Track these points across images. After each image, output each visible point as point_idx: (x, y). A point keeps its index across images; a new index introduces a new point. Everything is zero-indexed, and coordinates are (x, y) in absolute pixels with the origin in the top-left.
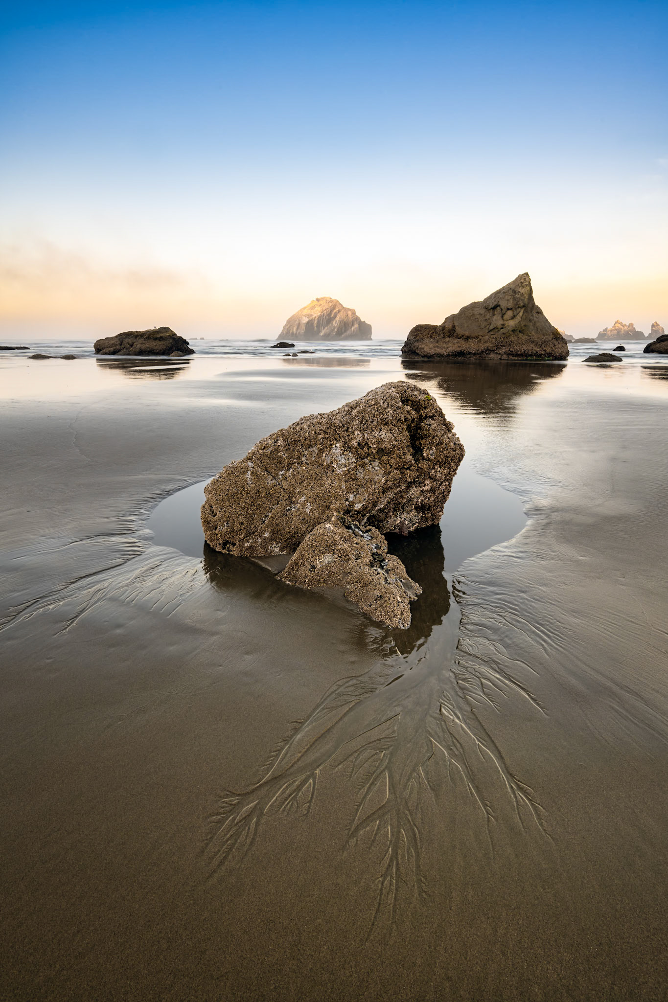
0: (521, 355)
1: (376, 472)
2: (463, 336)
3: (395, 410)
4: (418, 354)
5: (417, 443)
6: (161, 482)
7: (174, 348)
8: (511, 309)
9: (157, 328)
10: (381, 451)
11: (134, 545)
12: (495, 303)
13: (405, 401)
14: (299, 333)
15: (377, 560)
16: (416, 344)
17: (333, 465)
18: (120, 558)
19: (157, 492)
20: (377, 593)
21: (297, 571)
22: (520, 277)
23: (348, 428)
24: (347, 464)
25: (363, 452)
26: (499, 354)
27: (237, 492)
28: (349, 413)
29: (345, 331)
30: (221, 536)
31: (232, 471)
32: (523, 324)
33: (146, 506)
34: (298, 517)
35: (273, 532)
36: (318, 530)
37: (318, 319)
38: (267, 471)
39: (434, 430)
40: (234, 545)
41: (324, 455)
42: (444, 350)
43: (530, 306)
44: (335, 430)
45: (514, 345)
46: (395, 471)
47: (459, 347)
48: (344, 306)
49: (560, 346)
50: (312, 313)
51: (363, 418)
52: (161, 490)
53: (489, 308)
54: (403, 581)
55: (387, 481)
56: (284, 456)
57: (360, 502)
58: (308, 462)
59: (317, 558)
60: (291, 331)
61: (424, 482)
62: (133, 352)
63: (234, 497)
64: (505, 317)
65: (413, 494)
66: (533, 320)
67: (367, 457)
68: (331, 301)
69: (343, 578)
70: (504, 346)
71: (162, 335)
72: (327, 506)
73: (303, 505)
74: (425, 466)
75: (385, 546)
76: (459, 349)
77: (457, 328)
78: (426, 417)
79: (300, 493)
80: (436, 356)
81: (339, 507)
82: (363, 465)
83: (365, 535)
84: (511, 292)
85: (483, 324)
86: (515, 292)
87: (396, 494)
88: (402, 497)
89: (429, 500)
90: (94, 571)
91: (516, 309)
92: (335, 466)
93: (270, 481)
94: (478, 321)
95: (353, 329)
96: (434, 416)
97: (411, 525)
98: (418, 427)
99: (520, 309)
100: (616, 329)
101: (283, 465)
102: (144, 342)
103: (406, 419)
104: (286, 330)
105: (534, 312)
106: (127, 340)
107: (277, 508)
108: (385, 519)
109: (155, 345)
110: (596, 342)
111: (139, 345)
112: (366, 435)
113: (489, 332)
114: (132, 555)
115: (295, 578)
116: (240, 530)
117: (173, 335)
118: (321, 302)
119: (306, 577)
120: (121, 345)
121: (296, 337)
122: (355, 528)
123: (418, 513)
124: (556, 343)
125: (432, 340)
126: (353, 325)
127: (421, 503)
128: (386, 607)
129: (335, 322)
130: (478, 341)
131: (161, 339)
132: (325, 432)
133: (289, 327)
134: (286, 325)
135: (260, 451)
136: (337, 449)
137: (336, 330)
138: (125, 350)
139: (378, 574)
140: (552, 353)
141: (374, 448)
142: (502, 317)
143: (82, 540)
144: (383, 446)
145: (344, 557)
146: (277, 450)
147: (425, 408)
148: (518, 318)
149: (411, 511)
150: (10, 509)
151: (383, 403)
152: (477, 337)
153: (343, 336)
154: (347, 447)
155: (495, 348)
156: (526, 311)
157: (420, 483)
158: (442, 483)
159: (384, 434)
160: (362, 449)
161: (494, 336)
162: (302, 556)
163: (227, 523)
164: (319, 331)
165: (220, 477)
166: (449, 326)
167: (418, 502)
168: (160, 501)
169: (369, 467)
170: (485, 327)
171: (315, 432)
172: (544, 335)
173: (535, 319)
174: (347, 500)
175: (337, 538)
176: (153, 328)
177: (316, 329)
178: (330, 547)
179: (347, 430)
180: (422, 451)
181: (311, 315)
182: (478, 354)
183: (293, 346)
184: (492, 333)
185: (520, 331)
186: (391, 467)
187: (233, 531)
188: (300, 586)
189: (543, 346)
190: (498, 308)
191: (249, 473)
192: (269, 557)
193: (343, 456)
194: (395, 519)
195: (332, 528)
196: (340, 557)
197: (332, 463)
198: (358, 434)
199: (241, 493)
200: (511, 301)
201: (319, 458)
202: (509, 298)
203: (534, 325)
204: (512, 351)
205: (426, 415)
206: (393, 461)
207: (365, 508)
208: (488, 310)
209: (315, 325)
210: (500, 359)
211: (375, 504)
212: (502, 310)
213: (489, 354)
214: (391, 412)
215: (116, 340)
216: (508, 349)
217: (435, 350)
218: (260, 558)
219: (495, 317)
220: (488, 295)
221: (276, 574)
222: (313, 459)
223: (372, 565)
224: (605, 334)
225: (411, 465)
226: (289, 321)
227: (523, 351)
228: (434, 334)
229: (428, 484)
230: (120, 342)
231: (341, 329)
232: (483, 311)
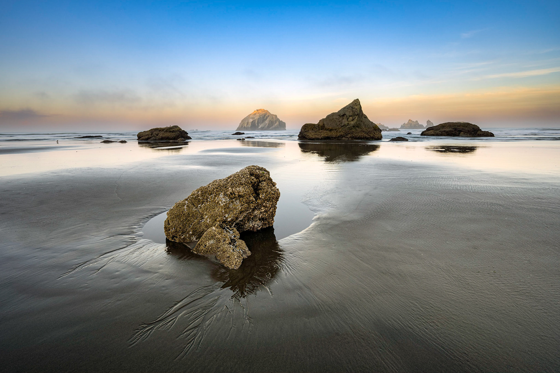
0: (358, 138)
1: (238, 205)
2: (328, 129)
3: (246, 179)
4: (306, 138)
5: (258, 192)
6: (153, 209)
7: (180, 136)
8: (351, 116)
9: (171, 126)
10: (240, 196)
11: (133, 239)
12: (344, 113)
13: (252, 174)
14: (248, 127)
15: (233, 242)
16: (305, 133)
17: (219, 202)
18: (125, 244)
19: (150, 214)
20: (228, 255)
21: (199, 247)
22: (355, 101)
23: (226, 187)
24: (225, 202)
25: (232, 197)
26: (347, 138)
27: (180, 214)
28: (227, 180)
29: (272, 125)
30: (171, 234)
31: (178, 205)
32: (358, 123)
33: (143, 221)
34: (204, 225)
35: (193, 231)
36: (209, 230)
37: (258, 120)
38: (194, 205)
39: (264, 186)
40: (177, 237)
41: (216, 198)
42: (319, 136)
43: (361, 114)
44: (221, 188)
45: (354, 133)
46: (245, 204)
47: (327, 134)
48: (271, 113)
49: (377, 133)
50: (255, 117)
51: (233, 182)
52: (152, 213)
53: (341, 115)
54: (243, 250)
55: (242, 208)
56: (201, 199)
57: (230, 217)
58: (210, 201)
59: (207, 242)
60: (244, 126)
61: (261, 208)
62: (158, 138)
63: (178, 216)
64: (349, 120)
65: (256, 213)
66: (363, 121)
67: (234, 199)
68: (264, 111)
69: (217, 250)
70: (349, 134)
71: (174, 130)
72: (215, 220)
73: (206, 219)
74: (260, 202)
75: (238, 236)
76: (327, 136)
77: (325, 125)
78: (262, 181)
79: (205, 214)
80: (316, 139)
81: (220, 220)
82: (232, 202)
83: (231, 232)
84: (351, 108)
85: (338, 124)
86: (352, 108)
87: (248, 214)
88: (251, 215)
89: (265, 215)
90: (112, 250)
91: (354, 116)
92: (220, 203)
93: (194, 209)
94: (336, 122)
95: (276, 124)
96: (265, 180)
97: (258, 227)
98: (258, 185)
99: (356, 116)
100: (409, 124)
101: (200, 202)
102: (164, 133)
103: (251, 182)
104: (241, 125)
105: (363, 117)
106: (155, 133)
107: (196, 221)
108: (244, 224)
109: (170, 134)
110: (399, 131)
111: (161, 135)
112: (233, 189)
113: (341, 127)
114: (131, 243)
115: (197, 250)
116: (180, 231)
117: (180, 130)
118: (259, 112)
119: (202, 250)
120: (152, 135)
121: (247, 129)
122: (227, 229)
123: (261, 222)
124: (375, 132)
125: (313, 131)
126: (276, 123)
127: (261, 217)
128: (230, 260)
129: (266, 121)
130: (336, 132)
131: (173, 132)
132: (217, 188)
133: (243, 124)
134: (241, 123)
135: (191, 196)
136: (221, 196)
137: (267, 125)
138: (154, 137)
139: (230, 247)
140: (373, 137)
141: (237, 195)
142: (347, 120)
143: (110, 237)
144: (240, 194)
145: (219, 241)
146: (198, 196)
147: (262, 177)
148: (355, 121)
149: (257, 221)
150: (79, 224)
151: (242, 176)
152: (336, 130)
153: (271, 128)
154: (225, 195)
155: (345, 135)
156: (359, 117)
157: (259, 209)
158: (270, 208)
159: (241, 189)
160: (232, 195)
161: (344, 129)
162: (202, 241)
163: (174, 228)
164: (258, 126)
165: (173, 208)
166: (321, 124)
167: (260, 217)
168: (150, 219)
169: (235, 203)
170: (339, 125)
171: (213, 188)
172: (369, 128)
173: (364, 120)
174: (225, 217)
175: (216, 233)
176: (169, 126)
177: (257, 125)
178: (213, 237)
179: (226, 188)
180: (259, 195)
181: (254, 118)
182: (337, 138)
183: (244, 134)
184: (343, 127)
185: (357, 127)
186: (244, 202)
187: (176, 231)
188: (200, 254)
189: (369, 134)
190: (345, 115)
191: (186, 206)
192: (191, 242)
193: (224, 198)
194: (249, 224)
195: (215, 229)
196: (217, 241)
197: (219, 201)
198: (230, 189)
199: (181, 215)
200: (351, 112)
201: (214, 199)
202: (350, 111)
203: (364, 123)
204: (353, 136)
205: (262, 180)
206: (244, 200)
207: (232, 220)
208: (340, 117)
209: (256, 123)
210: (348, 140)
211: (237, 218)
212: (347, 116)
213: (342, 138)
214: (244, 180)
215: (149, 132)
216: (351, 135)
217: (315, 136)
218: (187, 243)
219: (344, 120)
220: (340, 109)
221: (192, 249)
222: (212, 199)
223: (230, 244)
224: (404, 126)
225: (253, 201)
226: (242, 121)
227: (359, 136)
228: (314, 128)
229: (263, 209)
230: (151, 133)
231: (270, 125)
232: (338, 117)
